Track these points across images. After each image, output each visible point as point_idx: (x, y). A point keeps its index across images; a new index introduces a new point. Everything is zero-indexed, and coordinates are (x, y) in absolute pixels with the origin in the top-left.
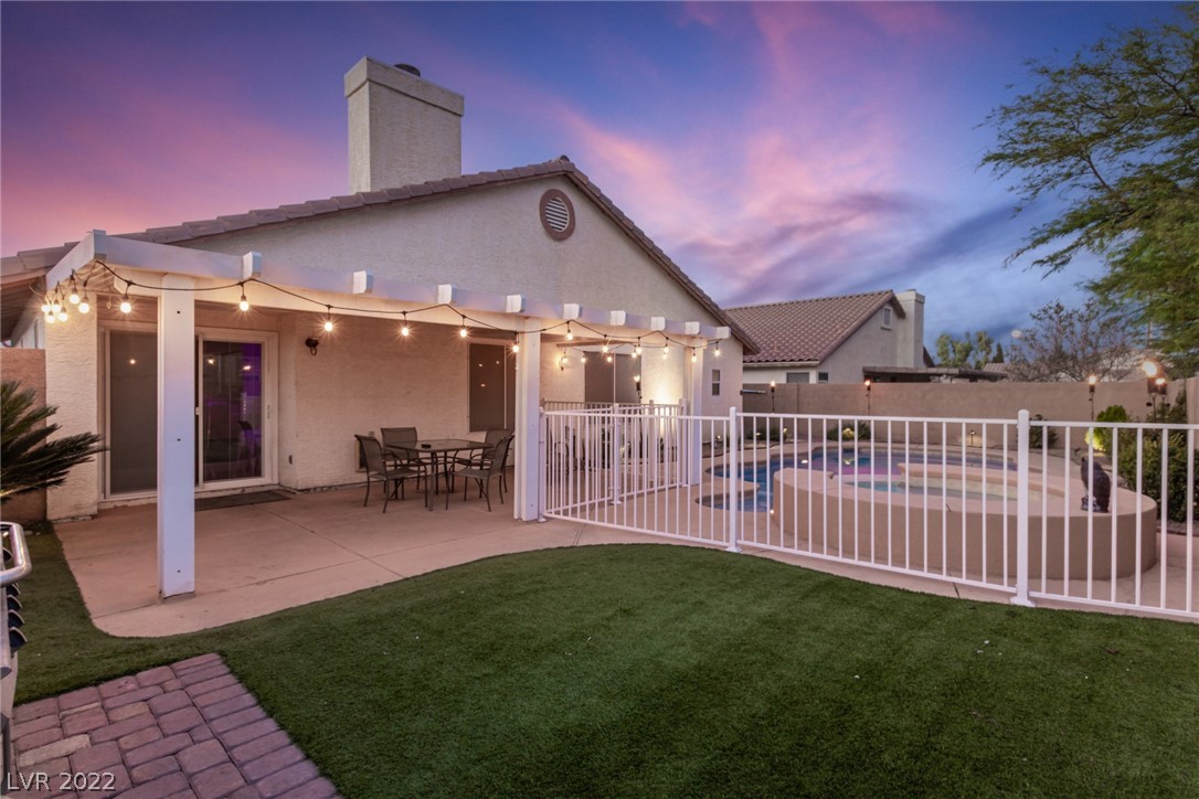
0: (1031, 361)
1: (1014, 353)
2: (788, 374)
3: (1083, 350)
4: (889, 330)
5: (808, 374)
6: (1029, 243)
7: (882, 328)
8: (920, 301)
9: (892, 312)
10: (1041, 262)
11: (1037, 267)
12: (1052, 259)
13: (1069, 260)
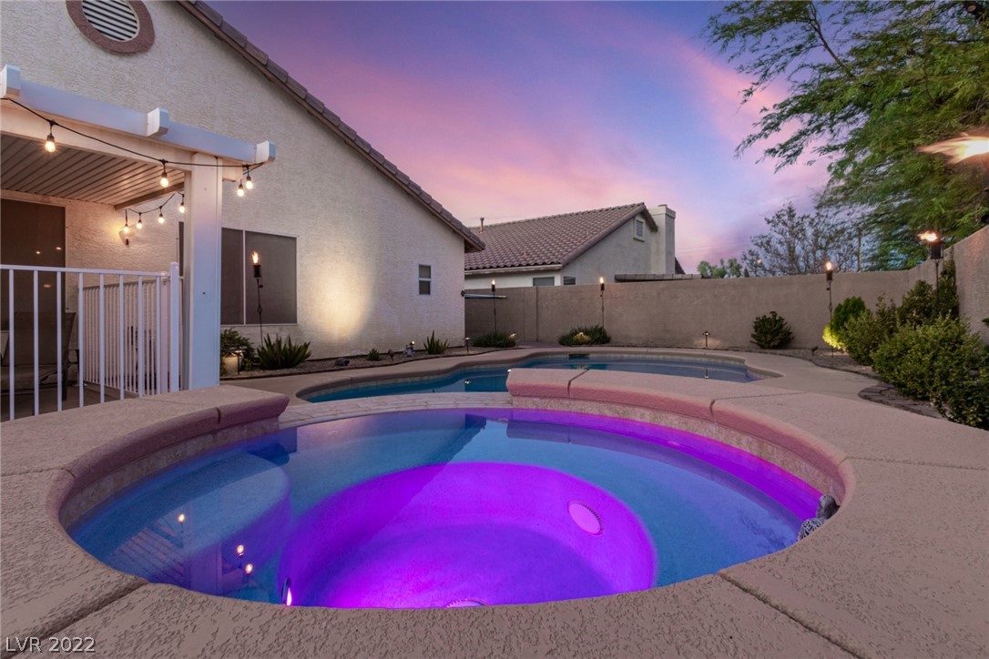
0: (767, 266)
1: (751, 258)
2: (534, 279)
3: (814, 253)
4: (643, 241)
5: (553, 278)
6: (759, 129)
7: (635, 239)
8: (670, 216)
9: (644, 224)
10: (772, 151)
11: (769, 158)
12: (784, 147)
13: (800, 150)
